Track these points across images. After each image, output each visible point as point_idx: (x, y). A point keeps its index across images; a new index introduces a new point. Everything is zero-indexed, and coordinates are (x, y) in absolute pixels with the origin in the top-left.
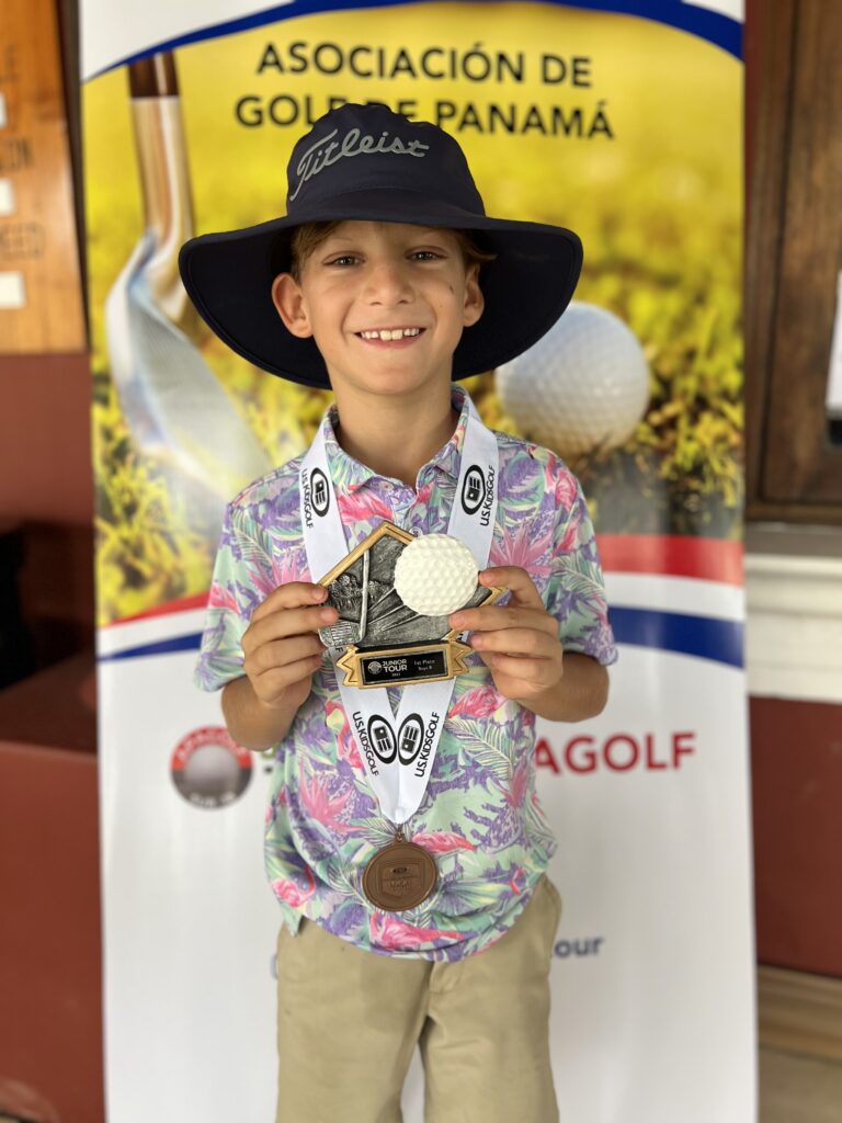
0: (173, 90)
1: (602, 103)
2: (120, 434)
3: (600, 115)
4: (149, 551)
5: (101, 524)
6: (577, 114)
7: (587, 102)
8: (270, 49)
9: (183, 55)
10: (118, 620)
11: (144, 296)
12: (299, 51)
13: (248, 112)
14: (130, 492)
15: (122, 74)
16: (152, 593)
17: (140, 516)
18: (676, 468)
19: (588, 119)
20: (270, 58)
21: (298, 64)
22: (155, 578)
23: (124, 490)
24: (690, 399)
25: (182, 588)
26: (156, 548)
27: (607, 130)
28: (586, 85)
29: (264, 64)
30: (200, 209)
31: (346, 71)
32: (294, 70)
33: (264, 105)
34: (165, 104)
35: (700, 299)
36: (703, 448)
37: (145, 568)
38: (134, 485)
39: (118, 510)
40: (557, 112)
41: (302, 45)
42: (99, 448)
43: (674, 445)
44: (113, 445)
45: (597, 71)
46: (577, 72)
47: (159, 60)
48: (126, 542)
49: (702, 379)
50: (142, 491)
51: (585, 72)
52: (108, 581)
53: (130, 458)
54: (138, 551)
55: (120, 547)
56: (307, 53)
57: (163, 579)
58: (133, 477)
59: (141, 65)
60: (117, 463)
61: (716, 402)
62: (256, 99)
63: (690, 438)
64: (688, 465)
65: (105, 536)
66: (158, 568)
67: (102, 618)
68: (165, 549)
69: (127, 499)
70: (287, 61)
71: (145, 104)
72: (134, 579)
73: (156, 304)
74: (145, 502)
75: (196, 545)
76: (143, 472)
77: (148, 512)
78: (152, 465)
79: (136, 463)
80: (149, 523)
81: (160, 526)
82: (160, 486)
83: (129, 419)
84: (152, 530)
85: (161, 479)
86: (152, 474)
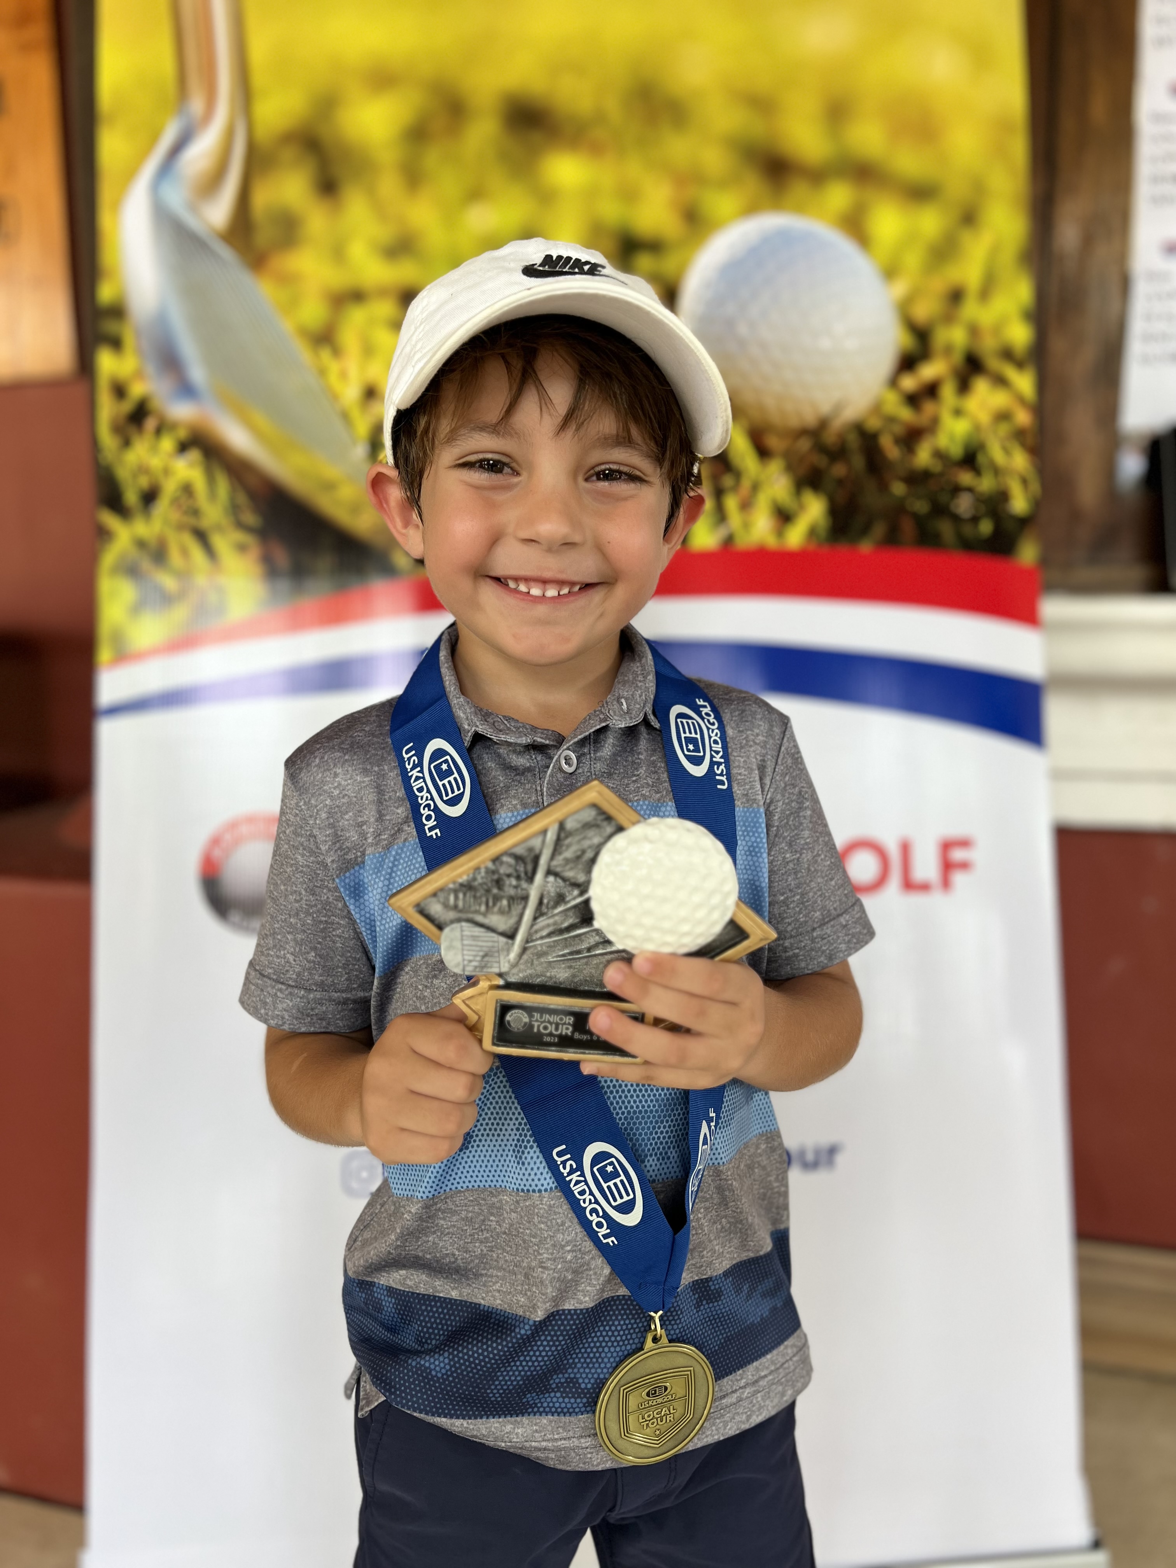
2: (137, 390)
4: (175, 555)
5: (107, 516)
10: (125, 656)
11: (176, 197)
14: (150, 472)
17: (162, 507)
18: (939, 455)
22: (183, 595)
23: (143, 469)
24: (958, 358)
26: (185, 553)
30: (259, 78)
35: (969, 218)
36: (977, 428)
37: (168, 582)
38: (156, 462)
39: (131, 497)
42: (106, 410)
43: (935, 423)
44: (127, 407)
48: (141, 544)
49: (974, 331)
50: (167, 471)
52: (116, 601)
53: (150, 424)
54: (159, 557)
55: (132, 551)
57: (194, 598)
58: (154, 449)
60: (132, 430)
61: (994, 363)
63: (958, 412)
64: (956, 451)
65: (114, 536)
66: (186, 582)
67: (104, 654)
68: (197, 553)
69: (144, 482)
72: (153, 597)
73: (193, 208)
74: (170, 488)
75: (242, 548)
76: (167, 444)
77: (175, 501)
78: (182, 434)
79: (159, 431)
80: (175, 516)
81: (192, 521)
82: (191, 465)
83: (150, 369)
84: (180, 527)
85: (194, 455)
86: (183, 447)
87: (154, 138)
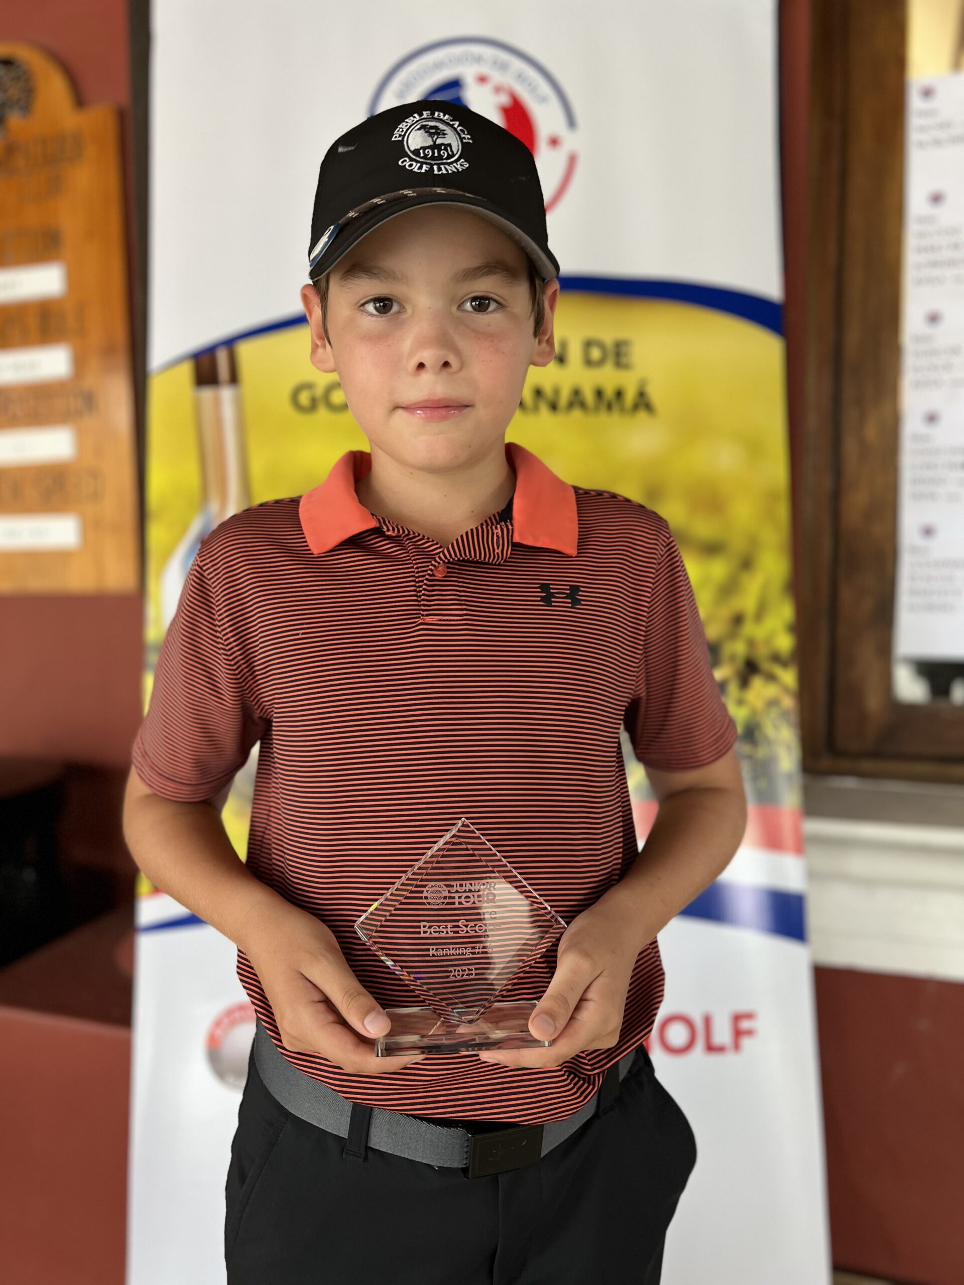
0: (234, 379)
1: (643, 383)
3: (642, 394)
6: (619, 394)
7: (629, 382)
13: (304, 398)
15: (187, 368)
19: (630, 396)
27: (649, 407)
28: (627, 366)
33: (319, 391)
34: (226, 394)
35: (747, 564)
36: (755, 712)
40: (599, 393)
45: (638, 354)
46: (619, 354)
47: (222, 357)
49: (751, 643)
51: (627, 355)
59: (205, 360)
61: (766, 665)
62: (311, 386)
67: (144, 888)
71: (207, 394)
87: (185, 528)
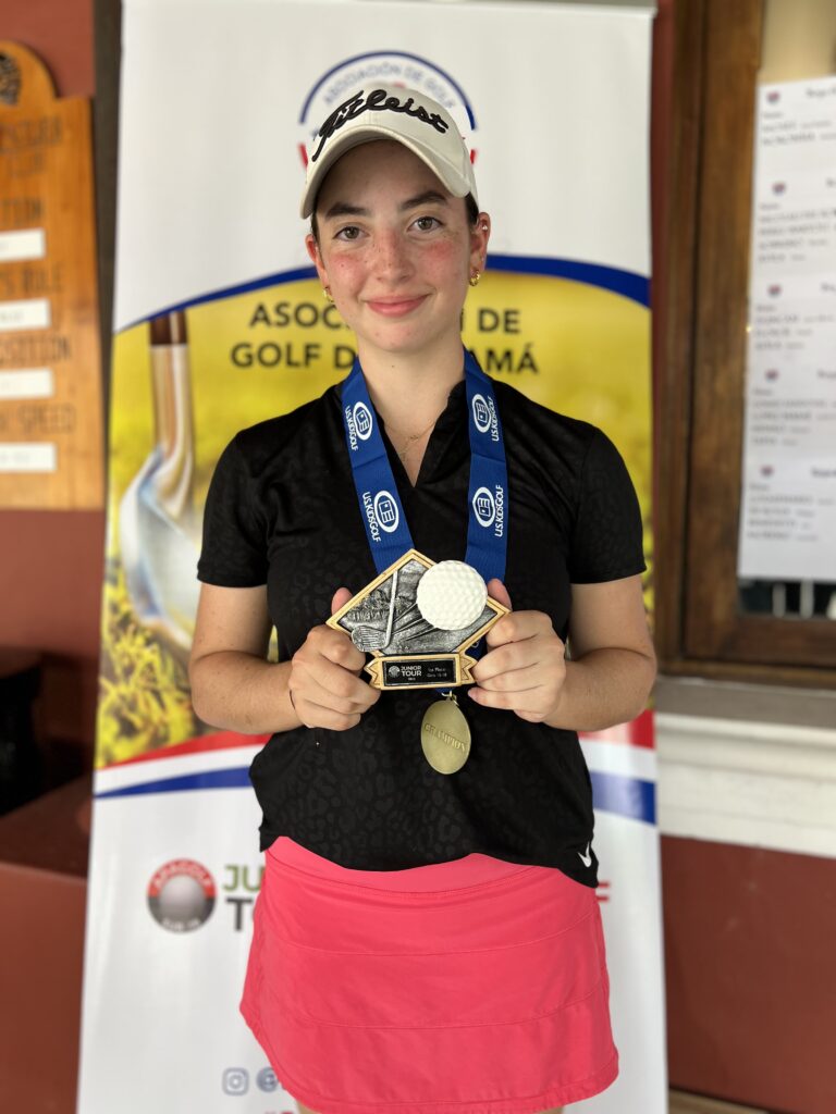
0: (184, 339)
1: (528, 346)
2: (125, 608)
3: (527, 355)
4: (141, 706)
5: (104, 682)
6: (508, 354)
7: (517, 345)
8: (261, 308)
9: (193, 314)
10: (111, 763)
11: (151, 498)
12: (284, 310)
13: (241, 355)
14: (129, 656)
15: (144, 329)
16: (141, 741)
17: (136, 677)
19: (517, 358)
20: (261, 315)
21: (281, 319)
22: (145, 728)
23: (125, 654)
25: (166, 738)
26: (147, 704)
27: (533, 366)
28: (516, 331)
29: (255, 320)
30: (200, 429)
31: (320, 325)
32: (280, 324)
33: (254, 350)
34: (177, 351)
37: (137, 720)
38: (133, 651)
39: (119, 670)
40: (491, 354)
41: (285, 305)
42: (107, 619)
44: (118, 618)
45: (525, 321)
46: (508, 321)
47: (174, 319)
48: (122, 698)
50: (139, 656)
51: (515, 322)
52: (106, 731)
53: (131, 628)
54: (133, 706)
55: (118, 702)
56: (290, 311)
57: (151, 730)
58: (132, 644)
59: (160, 322)
60: (121, 632)
62: (247, 346)
65: (107, 693)
66: (147, 721)
67: (99, 762)
68: (154, 705)
69: (126, 662)
70: (274, 317)
71: (161, 350)
72: (128, 730)
73: (160, 505)
74: (140, 665)
75: (180, 701)
76: (140, 640)
77: (143, 674)
78: (148, 634)
79: (135, 633)
80: (142, 682)
81: (152, 685)
82: (153, 652)
83: (132, 596)
84: (145, 689)
85: (155, 647)
86: (148, 642)
87: (140, 464)
